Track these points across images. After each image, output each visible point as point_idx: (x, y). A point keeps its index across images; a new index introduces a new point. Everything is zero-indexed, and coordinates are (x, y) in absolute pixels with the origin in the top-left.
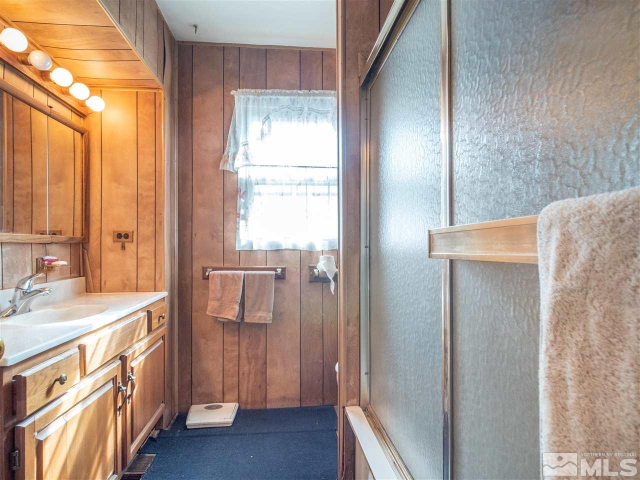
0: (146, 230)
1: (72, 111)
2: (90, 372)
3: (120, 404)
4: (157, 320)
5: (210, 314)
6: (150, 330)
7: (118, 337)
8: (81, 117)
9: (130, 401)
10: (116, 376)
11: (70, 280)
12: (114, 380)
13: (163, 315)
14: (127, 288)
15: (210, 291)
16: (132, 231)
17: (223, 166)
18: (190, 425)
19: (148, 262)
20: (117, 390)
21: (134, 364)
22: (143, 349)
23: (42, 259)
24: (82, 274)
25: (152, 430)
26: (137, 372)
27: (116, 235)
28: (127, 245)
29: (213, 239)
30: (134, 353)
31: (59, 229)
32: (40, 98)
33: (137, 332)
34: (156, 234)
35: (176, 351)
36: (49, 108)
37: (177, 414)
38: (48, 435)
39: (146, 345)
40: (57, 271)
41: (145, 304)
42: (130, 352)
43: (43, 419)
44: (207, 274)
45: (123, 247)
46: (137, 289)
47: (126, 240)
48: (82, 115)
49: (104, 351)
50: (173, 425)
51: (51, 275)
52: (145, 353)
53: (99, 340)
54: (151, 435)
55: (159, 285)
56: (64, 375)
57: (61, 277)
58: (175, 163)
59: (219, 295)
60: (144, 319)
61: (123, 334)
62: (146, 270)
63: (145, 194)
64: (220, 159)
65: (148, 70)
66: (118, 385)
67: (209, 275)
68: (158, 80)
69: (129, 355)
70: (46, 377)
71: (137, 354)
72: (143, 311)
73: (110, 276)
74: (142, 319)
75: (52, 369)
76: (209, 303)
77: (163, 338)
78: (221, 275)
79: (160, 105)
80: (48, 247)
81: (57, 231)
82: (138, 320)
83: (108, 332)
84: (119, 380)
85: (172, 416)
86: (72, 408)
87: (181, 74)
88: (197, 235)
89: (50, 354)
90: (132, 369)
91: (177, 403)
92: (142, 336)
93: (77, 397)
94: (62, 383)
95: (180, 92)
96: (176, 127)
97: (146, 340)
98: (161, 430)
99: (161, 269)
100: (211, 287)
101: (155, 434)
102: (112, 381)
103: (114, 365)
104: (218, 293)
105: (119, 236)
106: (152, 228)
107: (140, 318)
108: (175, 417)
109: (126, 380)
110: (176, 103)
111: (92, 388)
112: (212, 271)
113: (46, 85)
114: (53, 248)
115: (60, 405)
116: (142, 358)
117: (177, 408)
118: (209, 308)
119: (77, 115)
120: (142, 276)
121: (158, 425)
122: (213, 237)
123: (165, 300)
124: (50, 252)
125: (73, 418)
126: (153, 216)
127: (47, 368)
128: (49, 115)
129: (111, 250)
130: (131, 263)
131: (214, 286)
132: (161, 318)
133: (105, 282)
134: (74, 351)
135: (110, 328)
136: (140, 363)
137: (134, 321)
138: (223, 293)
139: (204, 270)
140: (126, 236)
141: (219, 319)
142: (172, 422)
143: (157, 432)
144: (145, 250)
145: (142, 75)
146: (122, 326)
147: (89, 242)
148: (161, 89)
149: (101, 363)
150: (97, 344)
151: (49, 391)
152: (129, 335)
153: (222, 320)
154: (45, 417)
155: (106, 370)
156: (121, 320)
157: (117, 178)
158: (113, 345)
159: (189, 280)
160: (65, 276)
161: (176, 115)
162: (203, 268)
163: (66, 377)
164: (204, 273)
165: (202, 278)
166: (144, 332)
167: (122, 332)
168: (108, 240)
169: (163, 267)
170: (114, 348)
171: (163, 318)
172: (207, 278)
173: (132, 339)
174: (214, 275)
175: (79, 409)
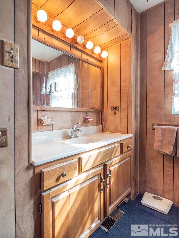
0: (124, 105)
1: (97, 60)
2: (85, 171)
3: (102, 187)
4: (126, 148)
5: (155, 148)
6: (121, 152)
7: (102, 155)
8: (101, 62)
9: (109, 186)
10: (100, 174)
11: (96, 126)
12: (99, 175)
13: (129, 146)
14: (116, 131)
15: (155, 136)
16: (118, 106)
17: (164, 68)
18: (143, 203)
19: (125, 120)
20: (100, 181)
21: (112, 168)
22: (117, 162)
23: (85, 118)
24: (101, 124)
25: (125, 198)
26: (113, 172)
27: (112, 108)
28: (116, 112)
29: (158, 109)
30: (111, 163)
31: (95, 107)
32: (84, 57)
33: (114, 153)
34: (128, 107)
35: (139, 163)
36: (87, 60)
37: (139, 193)
38: (58, 199)
39: (119, 159)
40: (91, 123)
41: (119, 140)
42: (109, 162)
43: (54, 192)
44: (154, 127)
45: (115, 114)
46: (120, 132)
47: (116, 110)
48: (101, 61)
49: (93, 161)
50: (136, 199)
51: (88, 124)
52: (119, 163)
53: (90, 156)
54: (124, 200)
55: (129, 131)
56: (65, 173)
57: (92, 125)
58: (139, 73)
59: (160, 139)
60: (118, 147)
61: (104, 154)
62: (124, 124)
63: (123, 89)
64: (162, 65)
65: (123, 29)
66: (101, 178)
67: (155, 128)
68: (128, 33)
69: (108, 164)
70: (56, 172)
71: (113, 164)
72: (118, 143)
73: (111, 126)
74: (117, 147)
75: (60, 168)
76: (155, 142)
77: (130, 156)
78: (162, 128)
79: (130, 46)
80: (87, 113)
81: (94, 108)
82: (115, 147)
83: (97, 152)
84: (102, 176)
85: (136, 194)
86: (73, 187)
87: (141, 29)
88: (149, 107)
89: (62, 161)
90: (110, 171)
91: (139, 187)
92: (116, 155)
93: (76, 182)
94: (63, 177)
95: (141, 38)
96: (139, 55)
97: (119, 157)
98: (130, 199)
99: (130, 123)
100: (156, 134)
101: (127, 200)
102: (98, 176)
103: (99, 168)
104: (160, 137)
105: (113, 108)
106: (126, 104)
107: (116, 146)
108: (137, 195)
109: (106, 176)
110: (139, 44)
111: (85, 179)
112: (157, 126)
113: (85, 51)
114: (89, 114)
115: (66, 186)
116: (116, 166)
117: (139, 190)
118: (155, 145)
119: (99, 61)
120: (122, 126)
121: (128, 196)
122: (158, 108)
123: (132, 138)
124: (88, 115)
125: (74, 193)
126: (127, 99)
127: (57, 168)
128: (87, 63)
129: (111, 115)
130: (118, 120)
131: (158, 134)
132: (128, 147)
133: (109, 128)
134: (75, 160)
135: (98, 150)
136: (115, 168)
137: (112, 148)
138: (163, 138)
139: (153, 125)
140: (116, 109)
141: (161, 152)
142: (136, 197)
143: (128, 200)
144: (124, 114)
145: (121, 33)
146: (104, 150)
147: (103, 111)
148: (130, 38)
149: (91, 167)
150: (89, 158)
151: (58, 179)
152: (109, 154)
153: (162, 153)
154: (56, 191)
155: (94, 170)
156: (105, 147)
157: (113, 84)
158: (99, 158)
159: (145, 129)
160: (94, 125)
161: (139, 49)
162: (152, 124)
163: (66, 174)
164: (152, 127)
165: (152, 129)
166: (118, 153)
167: (104, 152)
168: (110, 110)
169: (131, 123)
170: (99, 160)
171: (129, 147)
172: (154, 129)
173: (111, 156)
174: (158, 128)
175: (78, 188)
